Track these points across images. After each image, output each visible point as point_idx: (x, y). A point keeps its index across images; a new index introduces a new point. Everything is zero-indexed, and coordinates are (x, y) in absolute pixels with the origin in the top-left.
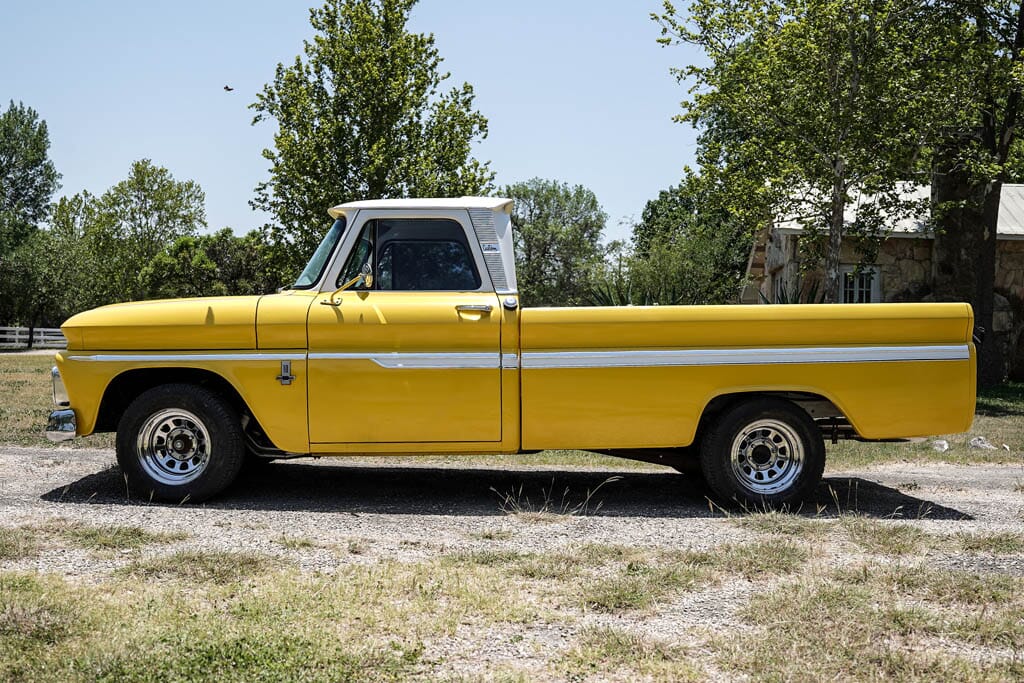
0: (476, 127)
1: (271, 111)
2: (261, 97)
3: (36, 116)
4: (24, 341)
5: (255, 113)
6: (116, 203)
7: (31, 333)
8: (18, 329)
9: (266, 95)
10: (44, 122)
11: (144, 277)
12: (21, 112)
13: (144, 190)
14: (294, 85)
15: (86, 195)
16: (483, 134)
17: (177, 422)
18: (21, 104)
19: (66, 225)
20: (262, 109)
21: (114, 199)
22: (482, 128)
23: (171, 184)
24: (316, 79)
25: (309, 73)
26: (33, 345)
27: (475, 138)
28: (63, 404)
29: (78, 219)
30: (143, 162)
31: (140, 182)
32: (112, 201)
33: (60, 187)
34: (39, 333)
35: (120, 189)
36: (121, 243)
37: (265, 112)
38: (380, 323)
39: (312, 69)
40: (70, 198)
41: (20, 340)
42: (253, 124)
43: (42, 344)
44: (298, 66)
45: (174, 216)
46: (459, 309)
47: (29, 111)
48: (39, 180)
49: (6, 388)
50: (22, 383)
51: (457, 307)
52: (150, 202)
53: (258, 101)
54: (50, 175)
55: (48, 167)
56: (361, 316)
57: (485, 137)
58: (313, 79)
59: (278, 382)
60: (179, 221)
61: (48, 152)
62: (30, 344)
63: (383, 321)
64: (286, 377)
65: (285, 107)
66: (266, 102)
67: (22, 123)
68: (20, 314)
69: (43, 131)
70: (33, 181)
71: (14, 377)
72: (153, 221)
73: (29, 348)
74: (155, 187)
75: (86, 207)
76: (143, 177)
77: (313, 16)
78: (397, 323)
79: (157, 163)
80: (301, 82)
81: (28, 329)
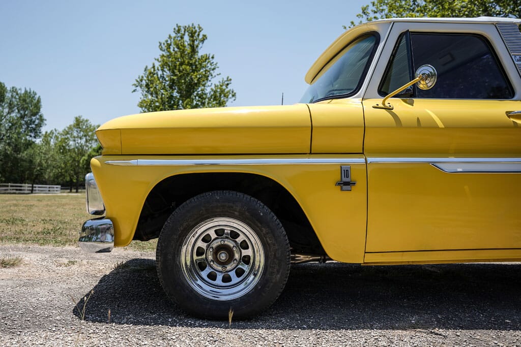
0: (230, 96)
1: (141, 87)
2: (137, 81)
3: (36, 94)
4: (29, 190)
5: (134, 88)
6: (67, 133)
7: (33, 187)
8: (27, 185)
9: (139, 80)
10: (39, 97)
11: (83, 161)
12: (30, 93)
13: (80, 128)
14: (152, 75)
15: (56, 130)
16: (234, 98)
17: (220, 233)
18: (30, 89)
19: (47, 142)
20: (137, 86)
21: (67, 132)
22: (233, 96)
23: (91, 126)
24: (162, 73)
25: (158, 69)
26: (34, 192)
27: (230, 100)
28: (96, 213)
29: (52, 140)
30: (79, 117)
31: (78, 125)
32: (66, 133)
33: (46, 125)
34: (35, 187)
35: (70, 128)
36: (69, 150)
37: (138, 88)
38: (437, 127)
39: (160, 68)
40: (49, 132)
41: (28, 190)
42: (133, 92)
43: (37, 192)
44: (154, 67)
45: (92, 139)
46: (509, 114)
47: (33, 92)
48: (37, 122)
49: (24, 207)
50: (32, 206)
51: (507, 112)
52: (82, 133)
53: (136, 83)
54: (41, 119)
55: (41, 116)
56: (418, 118)
57: (235, 100)
58: (160, 73)
59: (339, 187)
60: (93, 141)
61: (41, 109)
62: (32, 191)
63: (441, 125)
64: (345, 183)
65: (147, 85)
66: (139, 83)
67: (30, 97)
68: (28, 179)
69: (39, 101)
70: (34, 122)
71: (28, 203)
72: (83, 141)
73: (32, 193)
74: (84, 127)
75: (56, 136)
76: (78, 123)
77: (161, 45)
78: (454, 127)
79: (84, 117)
80: (155, 74)
81: (31, 185)
